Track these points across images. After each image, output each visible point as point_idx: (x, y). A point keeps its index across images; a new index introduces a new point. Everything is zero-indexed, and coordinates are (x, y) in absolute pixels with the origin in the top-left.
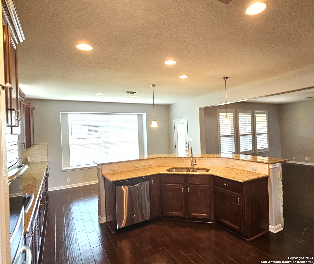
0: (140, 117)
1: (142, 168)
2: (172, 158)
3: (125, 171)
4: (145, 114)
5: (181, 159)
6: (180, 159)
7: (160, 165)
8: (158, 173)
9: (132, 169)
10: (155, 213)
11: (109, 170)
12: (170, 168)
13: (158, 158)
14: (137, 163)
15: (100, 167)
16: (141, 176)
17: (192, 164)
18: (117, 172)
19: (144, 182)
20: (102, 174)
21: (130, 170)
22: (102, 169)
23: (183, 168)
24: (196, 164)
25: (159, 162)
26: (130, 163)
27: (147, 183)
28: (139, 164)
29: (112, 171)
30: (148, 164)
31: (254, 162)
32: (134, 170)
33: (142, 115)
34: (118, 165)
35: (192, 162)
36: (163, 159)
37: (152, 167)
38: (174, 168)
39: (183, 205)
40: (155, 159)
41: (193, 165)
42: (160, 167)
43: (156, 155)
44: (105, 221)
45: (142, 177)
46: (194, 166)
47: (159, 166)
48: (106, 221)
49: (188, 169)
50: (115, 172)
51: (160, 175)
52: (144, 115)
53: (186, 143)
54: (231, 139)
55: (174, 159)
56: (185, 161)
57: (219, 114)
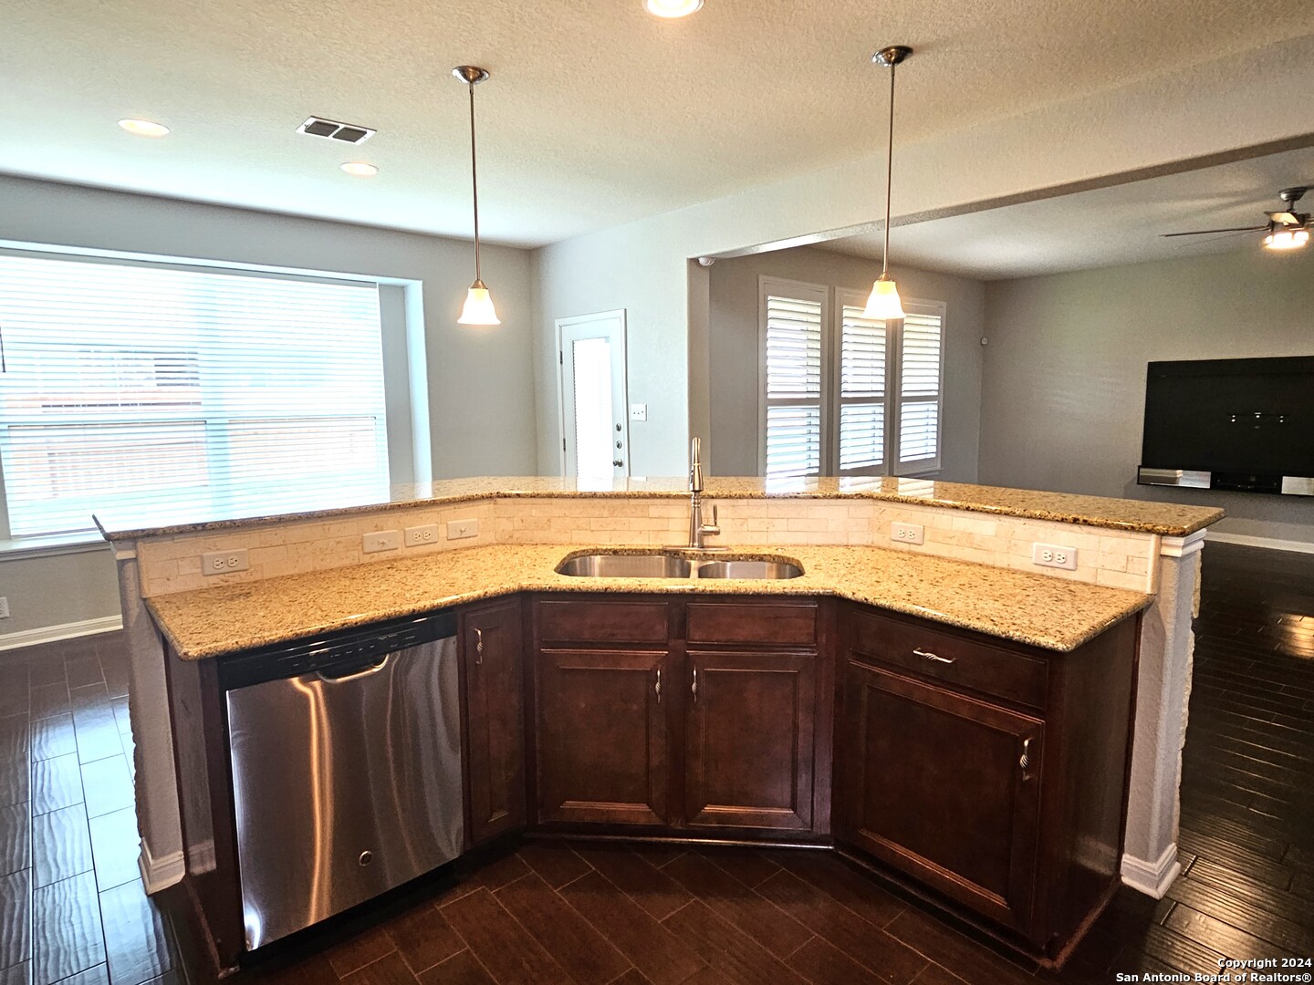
0: (393, 300)
1: (408, 552)
2: (583, 496)
3: (300, 576)
4: (420, 283)
5: (633, 501)
6: (626, 501)
7: (511, 537)
8: (510, 584)
9: (347, 562)
10: (492, 811)
11: (195, 571)
12: (574, 553)
13: (500, 496)
14: (377, 528)
15: (130, 554)
16: (407, 608)
17: (697, 531)
18: (252, 579)
19: (425, 647)
20: (145, 600)
21: (336, 565)
22: (138, 567)
23: (644, 550)
24: (717, 533)
25: (508, 518)
26: (335, 527)
27: (443, 651)
28: (391, 532)
29: (213, 580)
30: (443, 533)
31: (1063, 520)
32: (359, 566)
33: (403, 289)
34: (254, 538)
35: (695, 520)
36: (533, 500)
37: (468, 548)
38: (596, 552)
39: (655, 761)
40: (486, 502)
41: (698, 536)
42: (519, 549)
43: (486, 479)
44: (178, 877)
45: (415, 614)
46: (709, 541)
47: (509, 542)
48: (183, 874)
49: (675, 561)
50: (233, 580)
51: (525, 595)
52: (415, 289)
53: (619, 429)
54: (805, 414)
55: (596, 501)
56: (653, 511)
57: (766, 302)
